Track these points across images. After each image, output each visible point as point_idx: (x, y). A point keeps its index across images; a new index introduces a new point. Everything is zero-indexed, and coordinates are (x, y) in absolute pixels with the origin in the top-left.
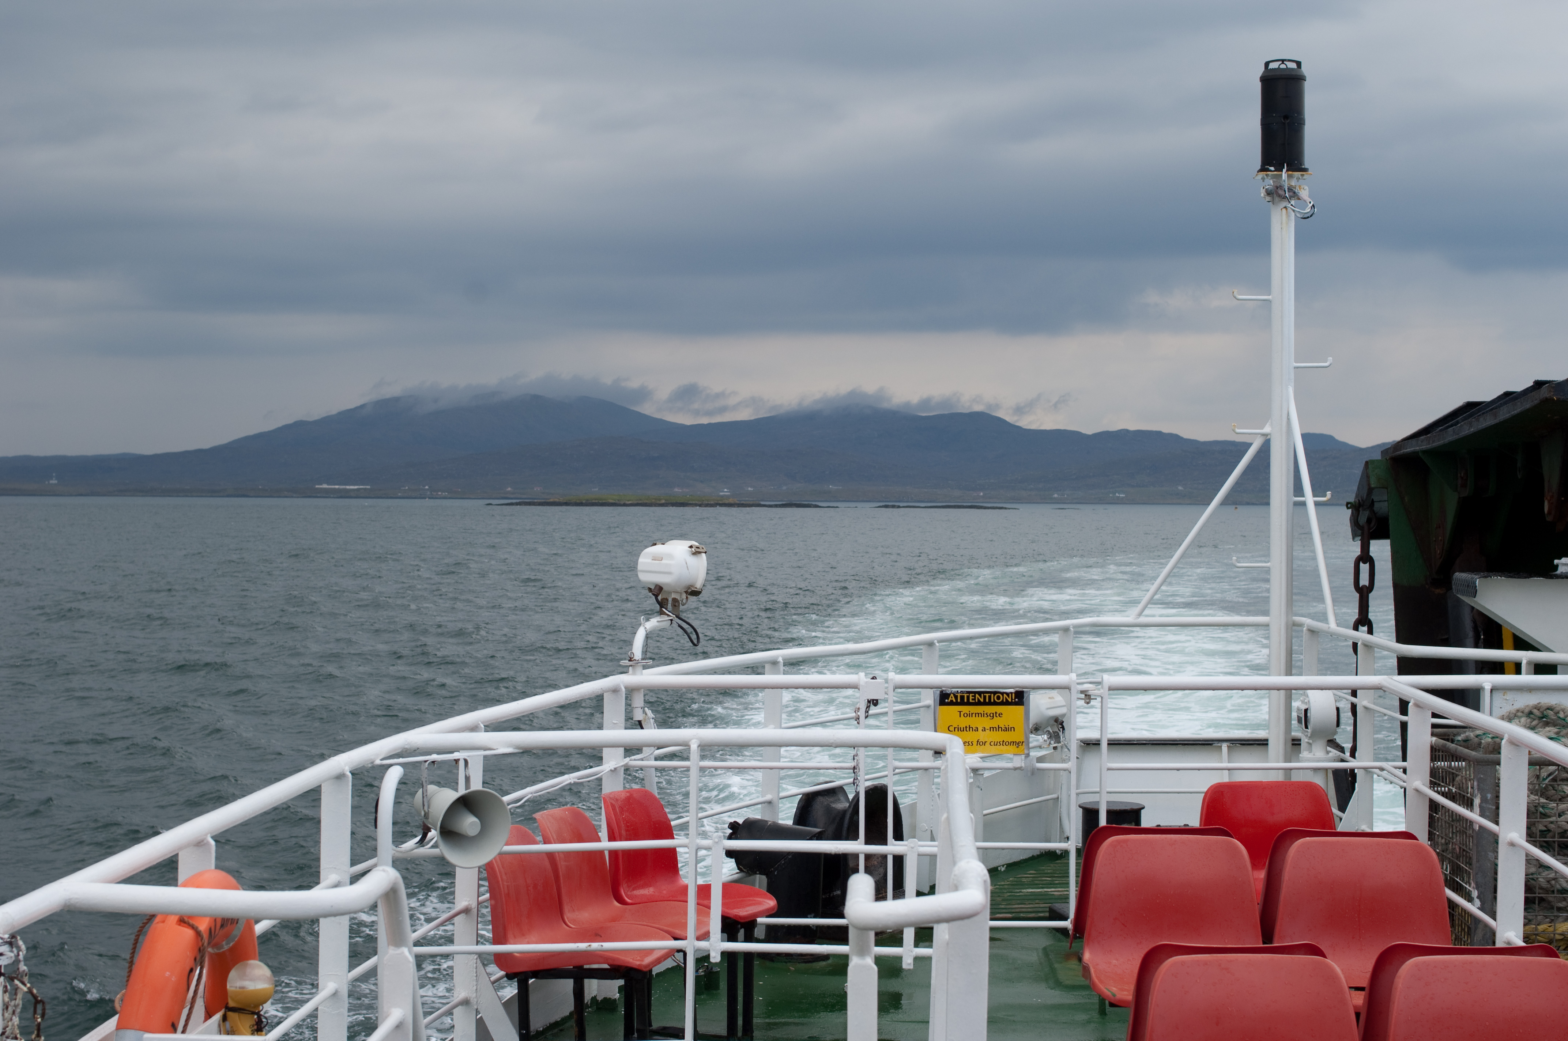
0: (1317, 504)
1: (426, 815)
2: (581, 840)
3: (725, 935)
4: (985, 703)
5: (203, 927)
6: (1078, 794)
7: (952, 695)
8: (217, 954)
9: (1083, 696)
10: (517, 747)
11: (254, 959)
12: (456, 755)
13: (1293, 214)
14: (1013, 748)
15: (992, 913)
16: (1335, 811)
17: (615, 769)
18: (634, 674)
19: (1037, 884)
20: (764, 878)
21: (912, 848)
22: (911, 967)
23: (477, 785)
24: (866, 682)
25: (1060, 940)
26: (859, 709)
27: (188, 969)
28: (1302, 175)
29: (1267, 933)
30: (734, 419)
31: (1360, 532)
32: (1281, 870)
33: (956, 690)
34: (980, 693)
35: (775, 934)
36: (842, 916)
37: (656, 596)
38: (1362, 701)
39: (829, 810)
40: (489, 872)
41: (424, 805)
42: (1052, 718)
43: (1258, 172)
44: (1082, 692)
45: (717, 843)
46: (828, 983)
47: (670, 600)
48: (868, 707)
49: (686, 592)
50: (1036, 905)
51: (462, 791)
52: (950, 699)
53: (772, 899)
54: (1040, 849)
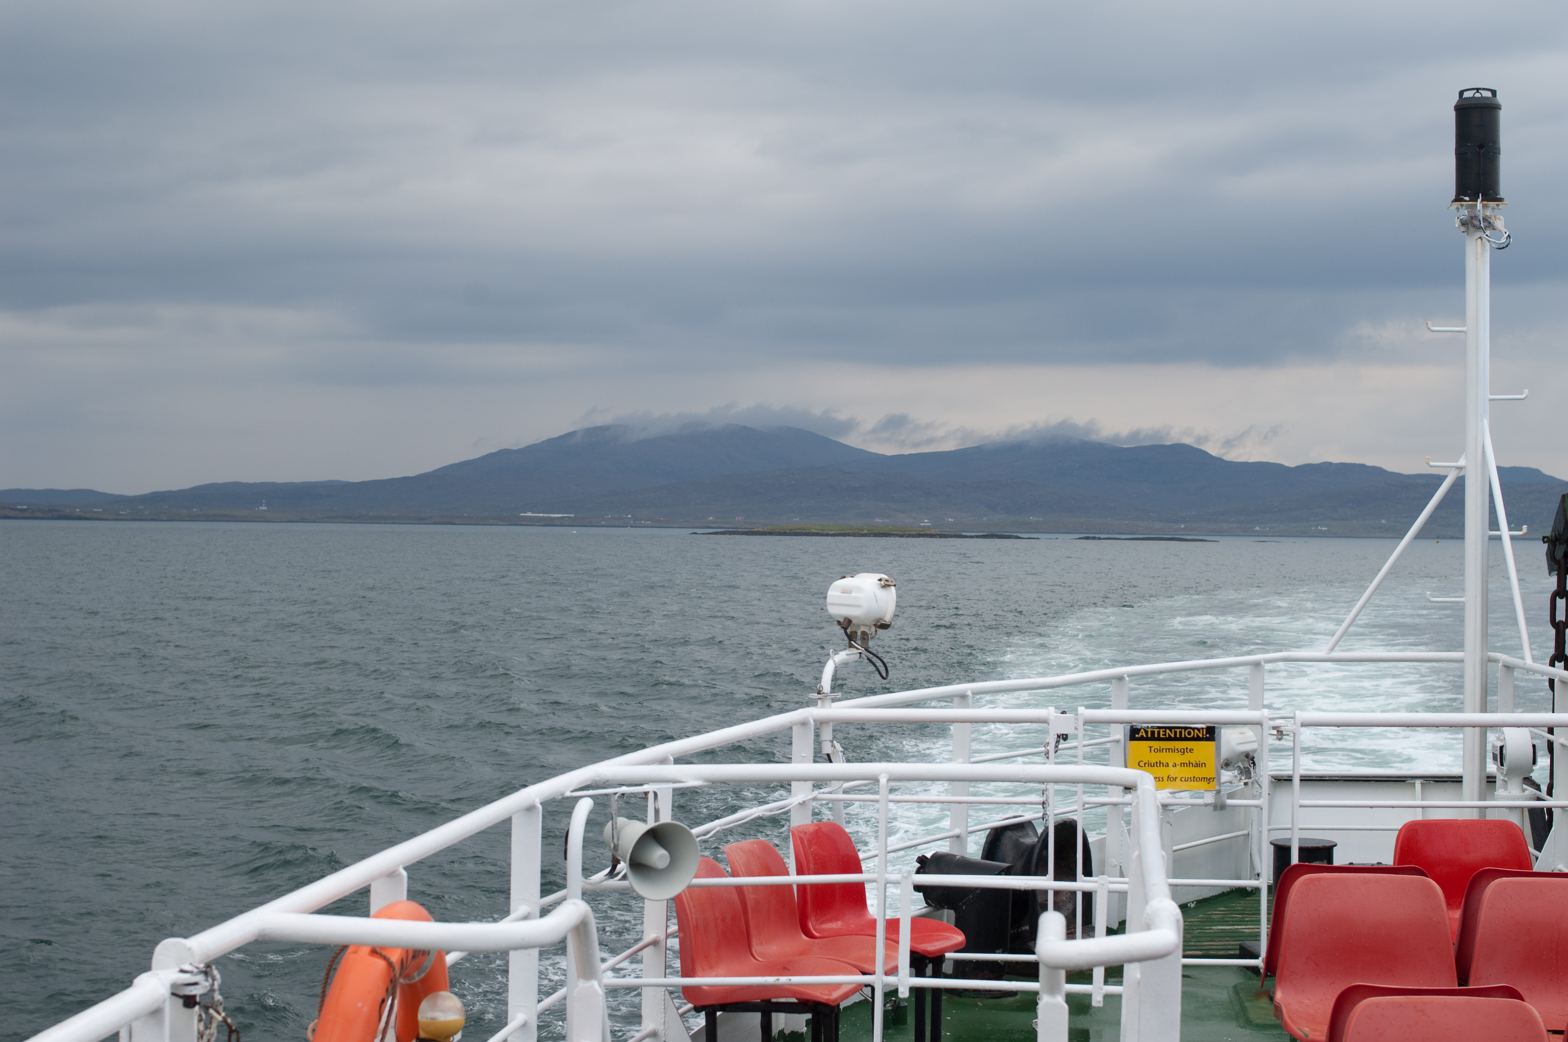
0: (1513, 538)
1: (616, 848)
2: (769, 873)
3: (913, 970)
4: (1175, 739)
5: (395, 958)
6: (1269, 830)
7: (1142, 730)
8: (409, 985)
9: (1275, 732)
10: (707, 780)
11: (445, 989)
12: (645, 788)
13: (1488, 244)
14: (1204, 784)
15: (1184, 950)
16: (1531, 850)
17: (804, 802)
18: (823, 707)
19: (1227, 921)
20: (952, 912)
21: (1103, 885)
22: (1101, 1005)
23: (666, 817)
24: (1056, 717)
25: (1250, 979)
26: (1048, 743)
27: (380, 1000)
28: (1498, 205)
29: (1463, 975)
30: (940, 450)
31: (1556, 567)
32: (1477, 910)
33: (1146, 725)
34: (1170, 728)
35: (963, 970)
36: (1033, 953)
37: (845, 629)
38: (1558, 739)
39: (1017, 845)
40: (678, 906)
41: (613, 837)
42: (1242, 753)
43: (1452, 202)
44: (1274, 728)
45: (906, 878)
46: (1017, 1019)
47: (859, 633)
48: (1058, 742)
49: (875, 625)
50: (1227, 943)
51: (651, 824)
52: (1140, 734)
53: (960, 934)
54: (1230, 887)
